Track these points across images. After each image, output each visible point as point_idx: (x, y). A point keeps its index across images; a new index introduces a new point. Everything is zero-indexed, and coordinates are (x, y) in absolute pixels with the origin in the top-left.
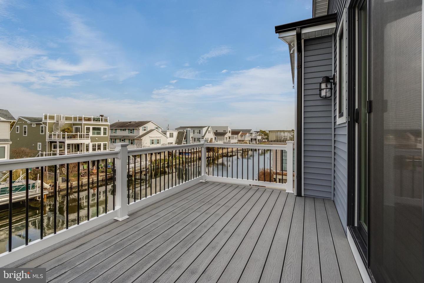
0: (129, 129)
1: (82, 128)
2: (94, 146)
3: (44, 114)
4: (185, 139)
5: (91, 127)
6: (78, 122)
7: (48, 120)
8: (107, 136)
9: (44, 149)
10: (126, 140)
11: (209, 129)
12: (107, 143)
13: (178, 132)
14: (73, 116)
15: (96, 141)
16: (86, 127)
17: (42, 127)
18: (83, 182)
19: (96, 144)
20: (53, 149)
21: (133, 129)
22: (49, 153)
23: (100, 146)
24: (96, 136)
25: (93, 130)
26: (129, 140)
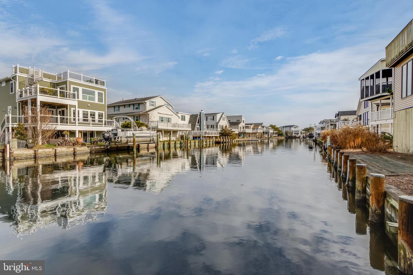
0: (134, 105)
1: (67, 86)
2: (85, 115)
4: (198, 123)
6: (62, 80)
7: (18, 73)
8: (103, 103)
9: (14, 113)
11: (223, 116)
12: (103, 112)
13: (190, 116)
14: (57, 73)
15: (88, 107)
16: (72, 86)
17: (12, 84)
18: (57, 151)
19: (88, 112)
21: (139, 104)
23: (94, 115)
24: (88, 101)
25: (83, 93)
26: (134, 117)
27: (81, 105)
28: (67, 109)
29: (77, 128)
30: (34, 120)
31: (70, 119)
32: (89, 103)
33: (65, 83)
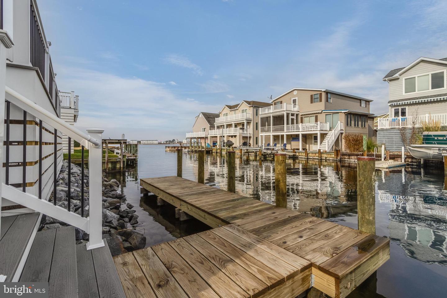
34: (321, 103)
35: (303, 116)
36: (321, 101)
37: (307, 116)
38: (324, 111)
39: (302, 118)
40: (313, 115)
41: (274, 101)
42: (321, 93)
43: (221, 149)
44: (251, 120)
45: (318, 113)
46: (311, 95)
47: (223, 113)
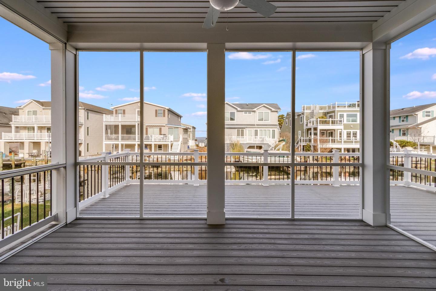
0: (400, 117)
1: (335, 115)
2: (349, 134)
3: (303, 106)
5: (345, 114)
6: (331, 110)
7: (305, 110)
9: (302, 136)
10: (394, 131)
14: (327, 105)
15: (351, 128)
16: (339, 113)
17: (301, 117)
19: (351, 132)
20: (309, 136)
21: (407, 116)
22: (306, 138)
23: (356, 134)
24: (351, 123)
25: (347, 117)
26: (400, 130)
27: (346, 127)
28: (335, 131)
29: (343, 146)
30: (315, 141)
31: (337, 139)
32: (351, 124)
33: (334, 112)
34: (164, 118)
35: (148, 127)
36: (164, 116)
37: (152, 127)
38: (167, 124)
39: (147, 129)
40: (157, 127)
41: (115, 108)
42: (165, 110)
43: (47, 161)
44: (82, 125)
45: (163, 126)
46: (156, 110)
47: (26, 110)
